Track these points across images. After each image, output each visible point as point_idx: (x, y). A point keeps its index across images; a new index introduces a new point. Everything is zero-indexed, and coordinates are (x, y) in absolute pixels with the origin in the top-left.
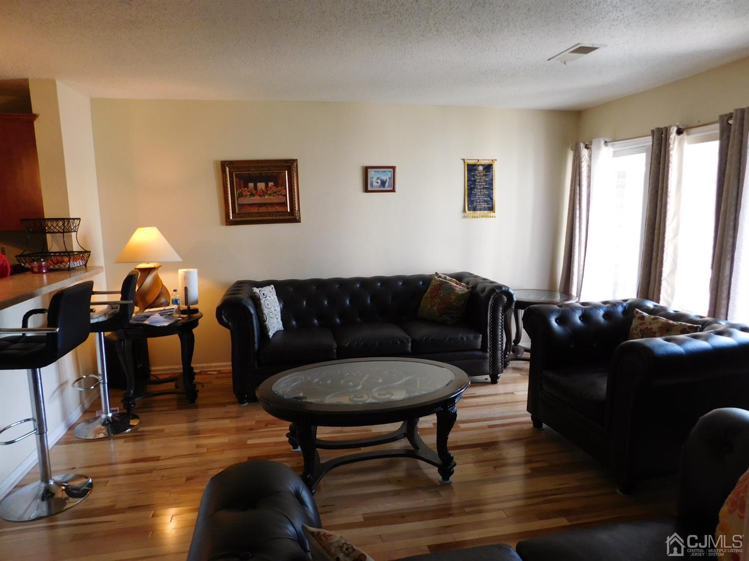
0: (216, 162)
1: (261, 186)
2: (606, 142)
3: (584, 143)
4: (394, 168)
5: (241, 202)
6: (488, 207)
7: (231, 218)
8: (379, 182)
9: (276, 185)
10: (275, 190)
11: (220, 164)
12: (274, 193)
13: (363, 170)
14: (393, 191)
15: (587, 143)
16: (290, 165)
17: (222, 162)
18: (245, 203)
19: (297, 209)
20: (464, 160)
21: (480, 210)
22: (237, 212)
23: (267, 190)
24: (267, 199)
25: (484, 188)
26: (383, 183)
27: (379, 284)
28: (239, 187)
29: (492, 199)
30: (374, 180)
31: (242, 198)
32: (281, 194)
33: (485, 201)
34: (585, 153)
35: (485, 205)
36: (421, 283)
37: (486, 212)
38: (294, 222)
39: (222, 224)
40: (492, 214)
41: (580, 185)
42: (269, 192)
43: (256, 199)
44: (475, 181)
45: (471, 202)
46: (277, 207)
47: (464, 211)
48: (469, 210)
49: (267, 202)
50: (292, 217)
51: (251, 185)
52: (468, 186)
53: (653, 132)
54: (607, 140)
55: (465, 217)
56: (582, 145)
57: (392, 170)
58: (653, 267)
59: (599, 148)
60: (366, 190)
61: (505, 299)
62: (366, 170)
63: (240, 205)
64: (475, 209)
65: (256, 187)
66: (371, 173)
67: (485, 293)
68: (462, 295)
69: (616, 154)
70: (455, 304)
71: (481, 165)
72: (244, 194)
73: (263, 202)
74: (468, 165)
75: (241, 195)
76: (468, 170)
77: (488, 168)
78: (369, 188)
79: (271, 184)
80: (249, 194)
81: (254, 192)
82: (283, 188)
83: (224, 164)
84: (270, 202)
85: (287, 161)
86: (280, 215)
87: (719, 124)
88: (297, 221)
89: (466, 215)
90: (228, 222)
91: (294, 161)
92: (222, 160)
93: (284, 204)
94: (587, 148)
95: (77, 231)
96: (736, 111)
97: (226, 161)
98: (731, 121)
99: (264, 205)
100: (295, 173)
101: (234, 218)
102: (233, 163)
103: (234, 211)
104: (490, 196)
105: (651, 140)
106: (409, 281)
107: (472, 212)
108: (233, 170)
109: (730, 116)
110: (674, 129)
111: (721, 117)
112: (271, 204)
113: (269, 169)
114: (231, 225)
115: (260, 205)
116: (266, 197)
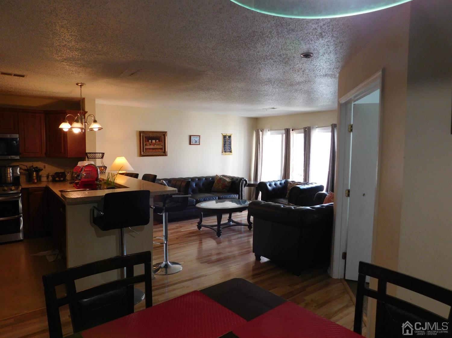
0: (137, 131)
1: (154, 141)
2: (268, 130)
5: (146, 148)
8: (195, 141)
9: (159, 141)
11: (139, 132)
12: (159, 144)
14: (199, 144)
16: (164, 134)
17: (140, 131)
18: (148, 148)
19: (166, 151)
20: (222, 134)
21: (227, 152)
22: (144, 151)
23: (156, 143)
24: (156, 147)
25: (228, 144)
26: (196, 142)
27: (197, 179)
28: (146, 141)
29: (231, 148)
30: (193, 140)
31: (146, 146)
32: (161, 145)
33: (229, 149)
34: (261, 133)
35: (229, 150)
36: (211, 179)
37: (229, 153)
39: (138, 156)
40: (231, 154)
41: (259, 144)
42: (156, 144)
43: (152, 147)
44: (226, 142)
45: (224, 149)
46: (159, 150)
47: (222, 152)
48: (224, 152)
49: (156, 148)
50: (164, 154)
51: (150, 141)
52: (223, 143)
53: (285, 129)
54: (269, 130)
55: (222, 155)
56: (260, 130)
57: (199, 137)
59: (267, 132)
60: (190, 144)
61: (245, 182)
62: (190, 137)
63: (145, 149)
64: (226, 152)
65: (152, 142)
66: (192, 137)
67: (238, 181)
68: (230, 182)
69: (271, 134)
70: (227, 185)
71: (228, 136)
73: (154, 148)
74: (224, 136)
75: (146, 145)
76: (224, 138)
77: (230, 137)
78: (191, 144)
79: (157, 141)
80: (149, 144)
81: (151, 144)
82: (161, 142)
83: (140, 133)
84: (157, 148)
85: (163, 132)
86: (160, 153)
87: (303, 130)
88: (166, 155)
89: (223, 154)
90: (141, 155)
91: (166, 132)
92: (139, 130)
93: (161, 149)
94: (261, 131)
95: (103, 158)
96: (307, 127)
97: (141, 131)
98: (306, 129)
99: (155, 149)
100: (166, 137)
101: (143, 154)
102: (143, 132)
103: (143, 151)
104: (230, 147)
105: (284, 131)
106: (207, 178)
107: (225, 153)
108: (143, 135)
109: (306, 128)
110: (291, 129)
111: (304, 128)
112: (157, 149)
113: (157, 135)
114: (142, 156)
115: (153, 149)
116: (155, 146)
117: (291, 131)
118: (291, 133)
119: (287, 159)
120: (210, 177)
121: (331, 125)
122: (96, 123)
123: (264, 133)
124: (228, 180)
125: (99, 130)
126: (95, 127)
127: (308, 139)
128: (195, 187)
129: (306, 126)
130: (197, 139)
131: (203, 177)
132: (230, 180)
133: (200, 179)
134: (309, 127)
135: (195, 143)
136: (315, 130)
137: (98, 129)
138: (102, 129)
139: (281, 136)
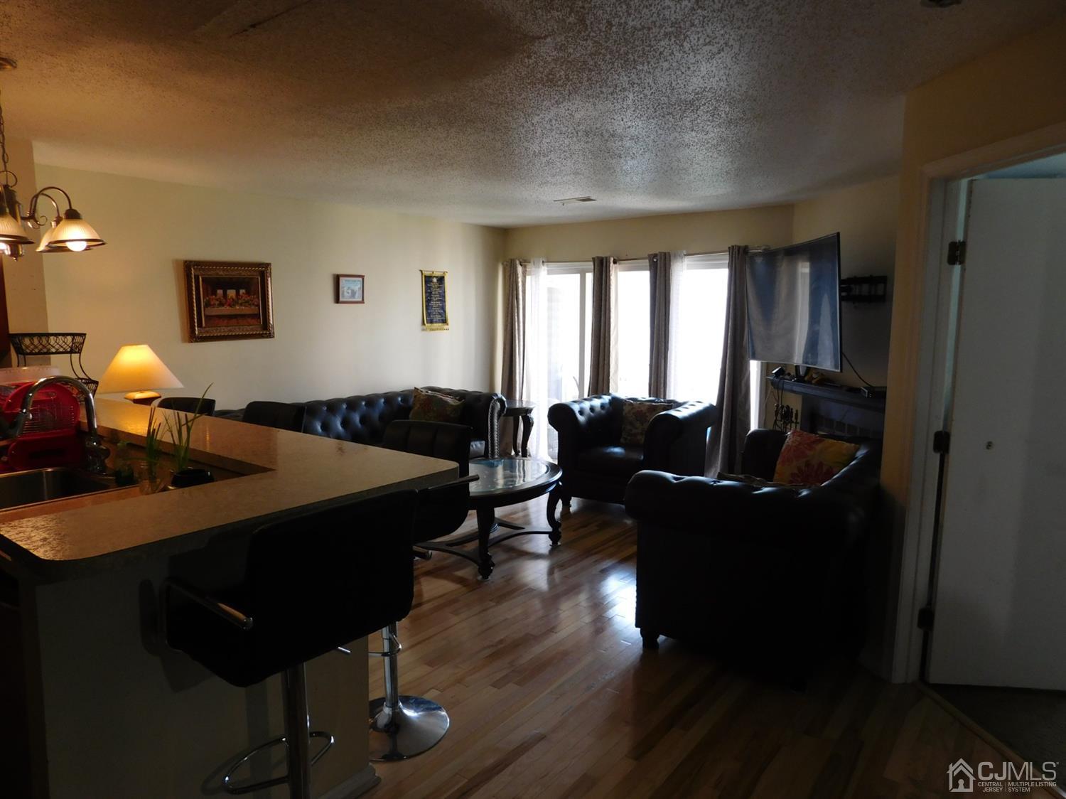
0: (176, 262)
1: (231, 293)
2: (543, 262)
3: (519, 260)
4: (363, 277)
5: (208, 313)
6: (442, 320)
7: (197, 333)
8: (350, 291)
9: (248, 293)
10: (246, 299)
11: (182, 263)
12: (247, 302)
13: (334, 278)
14: (363, 302)
15: (521, 260)
16: (262, 271)
17: (186, 262)
18: (214, 314)
19: (271, 322)
20: (421, 271)
21: (436, 322)
22: (204, 325)
23: (238, 299)
24: (238, 309)
25: (438, 300)
26: (353, 293)
27: (363, 403)
28: (206, 294)
29: (445, 311)
30: (345, 289)
31: (208, 309)
32: (253, 304)
33: (440, 314)
34: (520, 269)
35: (438, 317)
36: (400, 399)
37: (440, 324)
38: (267, 337)
39: (184, 341)
40: (446, 327)
41: (517, 299)
42: (240, 301)
43: (226, 310)
44: (431, 293)
45: (429, 314)
46: (249, 320)
47: (423, 323)
48: (427, 323)
49: (238, 313)
50: (265, 331)
51: (220, 292)
52: (426, 298)
53: (594, 259)
54: (545, 260)
55: (423, 330)
56: (518, 262)
57: (361, 279)
58: (601, 370)
60: (337, 301)
61: (498, 404)
62: (337, 278)
63: (208, 317)
64: (431, 322)
65: (225, 295)
66: (342, 280)
68: (457, 406)
69: (549, 273)
70: (453, 415)
71: (436, 277)
72: (212, 303)
73: (234, 313)
74: (425, 276)
75: (208, 305)
76: (426, 282)
77: (441, 280)
78: (341, 299)
79: (242, 291)
80: (217, 303)
81: (223, 301)
82: (255, 296)
83: (188, 265)
84: (243, 313)
85: (260, 265)
86: (252, 330)
87: (647, 261)
88: (270, 336)
89: (425, 327)
90: (193, 337)
91: (268, 265)
92: (185, 259)
93: (256, 316)
94: (521, 265)
95: (79, 352)
96: (660, 253)
97: (191, 262)
98: (655, 260)
99: (235, 316)
100: (269, 279)
101: (199, 332)
102: (198, 264)
103: (200, 325)
104: (443, 308)
105: (591, 265)
106: (389, 398)
107: (429, 325)
108: (198, 273)
109: (655, 256)
110: (612, 259)
111: (649, 255)
112: (243, 316)
113: (240, 274)
114: (196, 341)
115: (230, 317)
116: (238, 307)
117: (612, 264)
118: (611, 268)
119: (602, 339)
120: (396, 394)
121: (729, 248)
122: (78, 221)
123: (530, 267)
124: (449, 400)
125: (88, 248)
126: (75, 235)
127: (662, 287)
128: (359, 425)
129: (657, 252)
130: (357, 286)
131: (377, 396)
132: (459, 403)
133: (371, 400)
134: (665, 254)
135: (350, 297)
136: (682, 262)
137: (84, 245)
138: (103, 244)
139: (578, 276)
